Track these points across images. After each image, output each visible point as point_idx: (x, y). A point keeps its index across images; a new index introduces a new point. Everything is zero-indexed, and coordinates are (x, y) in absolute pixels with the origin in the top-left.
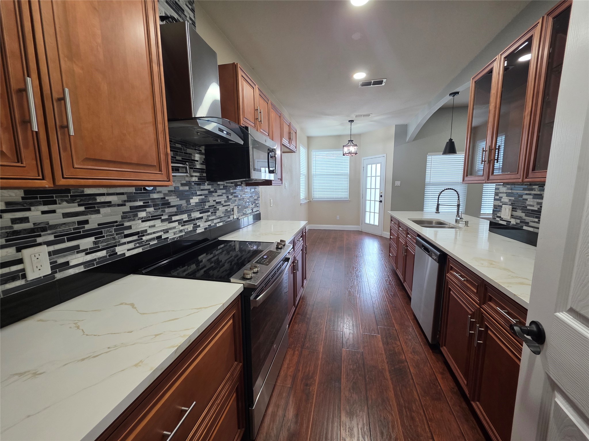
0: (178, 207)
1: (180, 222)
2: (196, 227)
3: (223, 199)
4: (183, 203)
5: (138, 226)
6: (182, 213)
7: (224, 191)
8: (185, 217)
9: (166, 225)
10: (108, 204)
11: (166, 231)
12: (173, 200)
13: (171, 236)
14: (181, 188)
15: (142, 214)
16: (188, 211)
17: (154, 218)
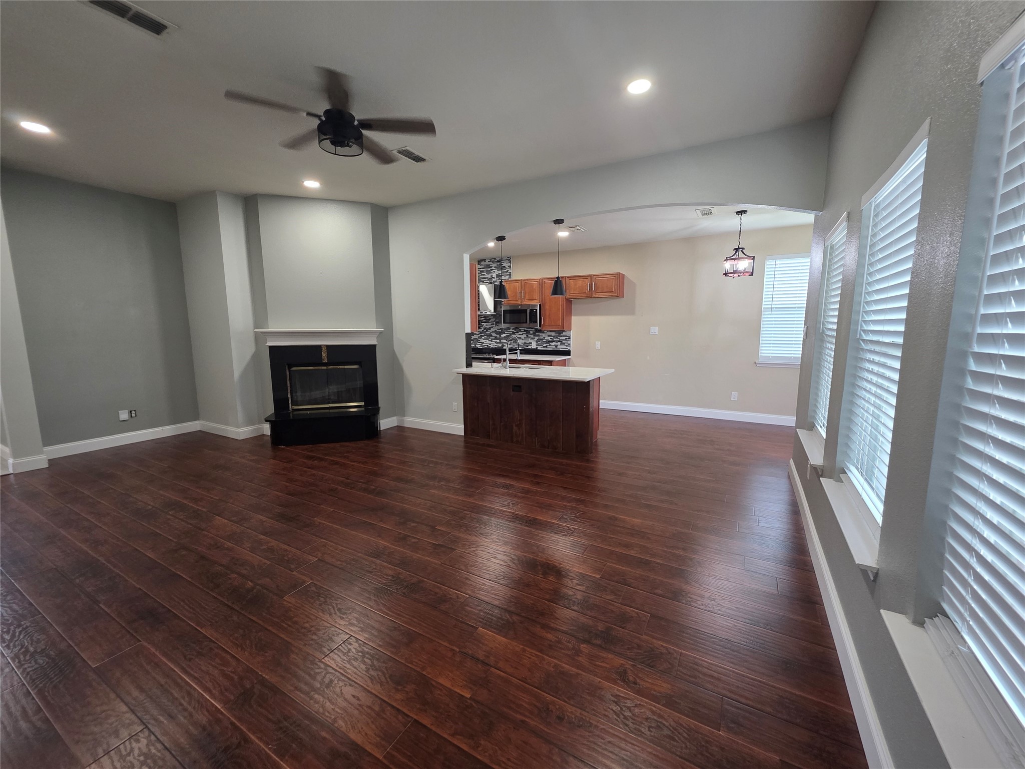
0: (496, 337)
1: (495, 342)
2: (503, 346)
3: (523, 337)
4: (498, 336)
5: (482, 341)
6: (497, 339)
7: (525, 333)
8: (498, 341)
9: (490, 342)
10: (476, 334)
11: (490, 344)
12: (494, 335)
13: (491, 346)
14: (497, 331)
15: (483, 338)
16: (500, 339)
17: (486, 339)
